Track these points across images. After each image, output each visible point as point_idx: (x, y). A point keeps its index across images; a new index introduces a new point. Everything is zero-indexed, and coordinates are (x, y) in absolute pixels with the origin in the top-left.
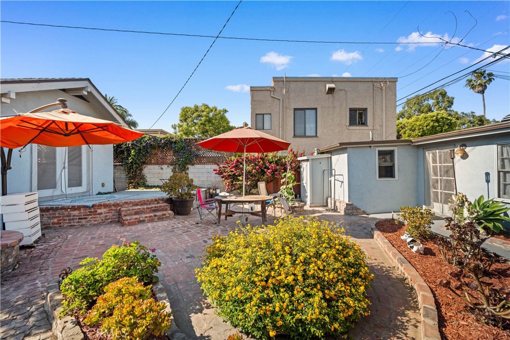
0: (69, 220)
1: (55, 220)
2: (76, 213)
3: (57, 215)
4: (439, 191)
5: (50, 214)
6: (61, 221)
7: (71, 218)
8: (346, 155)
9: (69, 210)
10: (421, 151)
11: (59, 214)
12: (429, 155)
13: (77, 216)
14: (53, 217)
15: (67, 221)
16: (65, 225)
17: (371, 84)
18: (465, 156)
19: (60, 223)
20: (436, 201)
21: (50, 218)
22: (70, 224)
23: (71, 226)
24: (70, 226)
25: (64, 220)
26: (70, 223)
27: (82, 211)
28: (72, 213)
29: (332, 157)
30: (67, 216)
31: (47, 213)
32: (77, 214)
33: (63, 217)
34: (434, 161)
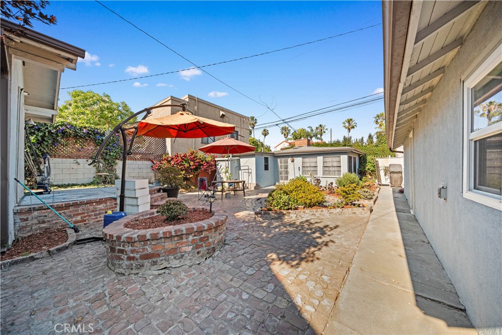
0: (95, 215)
1: (79, 218)
2: (102, 206)
3: (80, 212)
4: (283, 175)
5: (71, 212)
6: (86, 218)
7: (97, 212)
8: (254, 158)
9: (94, 204)
10: (276, 158)
11: (83, 209)
12: (279, 160)
13: (103, 209)
14: (74, 215)
15: (93, 217)
16: (91, 222)
17: (239, 118)
18: (293, 161)
19: (85, 221)
20: (282, 179)
21: (70, 216)
22: (96, 220)
23: (98, 221)
24: (96, 222)
25: (90, 216)
26: (97, 218)
27: (108, 204)
28: (98, 207)
29: (241, 159)
30: (93, 211)
31: (66, 211)
32: (103, 208)
33: (87, 213)
34: (281, 163)
